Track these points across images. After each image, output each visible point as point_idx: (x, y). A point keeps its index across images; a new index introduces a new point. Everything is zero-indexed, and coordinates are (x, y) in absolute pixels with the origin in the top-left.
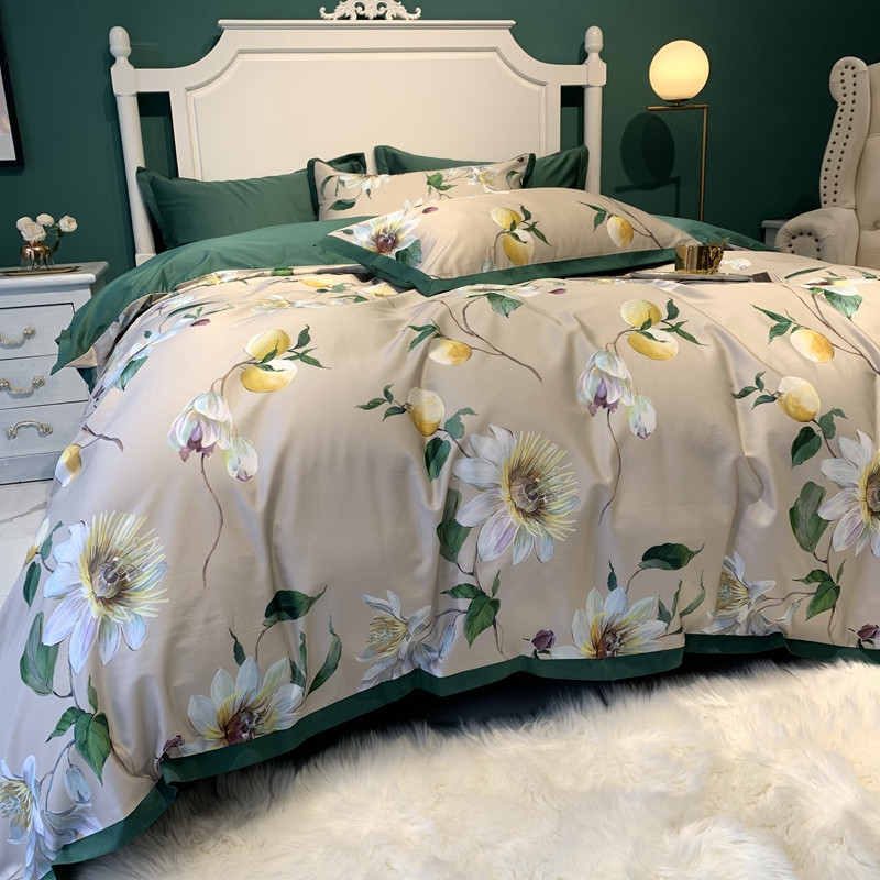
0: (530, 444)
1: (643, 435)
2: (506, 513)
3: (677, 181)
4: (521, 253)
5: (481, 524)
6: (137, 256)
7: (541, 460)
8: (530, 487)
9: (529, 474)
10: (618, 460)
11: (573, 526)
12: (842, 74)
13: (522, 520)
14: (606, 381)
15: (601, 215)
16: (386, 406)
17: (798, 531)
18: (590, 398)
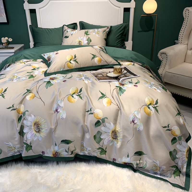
0: (38, 119)
1: (63, 119)
2: (33, 131)
4: (71, 66)
5: (28, 132)
6: (30, 43)
7: (40, 122)
8: (38, 127)
9: (38, 124)
10: (57, 123)
11: (46, 135)
13: (36, 133)
14: (59, 106)
15: (94, 56)
16: (12, 108)
17: (96, 140)
18: (55, 110)
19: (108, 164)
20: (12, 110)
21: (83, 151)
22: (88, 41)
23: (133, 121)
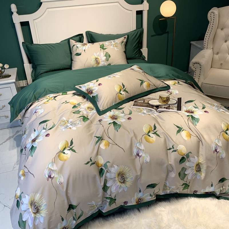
0: (122, 168)
1: (147, 163)
2: (117, 183)
3: (168, 32)
4: (122, 97)
5: (112, 186)
6: (24, 65)
7: (124, 171)
8: (122, 177)
9: (122, 174)
10: (141, 169)
11: (131, 184)
12: (211, 14)
13: (120, 184)
14: (139, 150)
15: (142, 82)
16: (91, 163)
17: (180, 177)
18: (136, 154)
19: (189, 198)
20: (91, 165)
21: (164, 191)
22: (106, 57)
23: (216, 150)
